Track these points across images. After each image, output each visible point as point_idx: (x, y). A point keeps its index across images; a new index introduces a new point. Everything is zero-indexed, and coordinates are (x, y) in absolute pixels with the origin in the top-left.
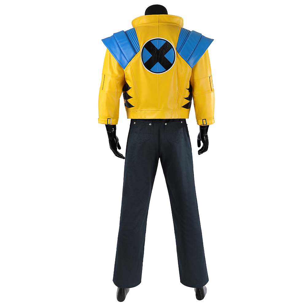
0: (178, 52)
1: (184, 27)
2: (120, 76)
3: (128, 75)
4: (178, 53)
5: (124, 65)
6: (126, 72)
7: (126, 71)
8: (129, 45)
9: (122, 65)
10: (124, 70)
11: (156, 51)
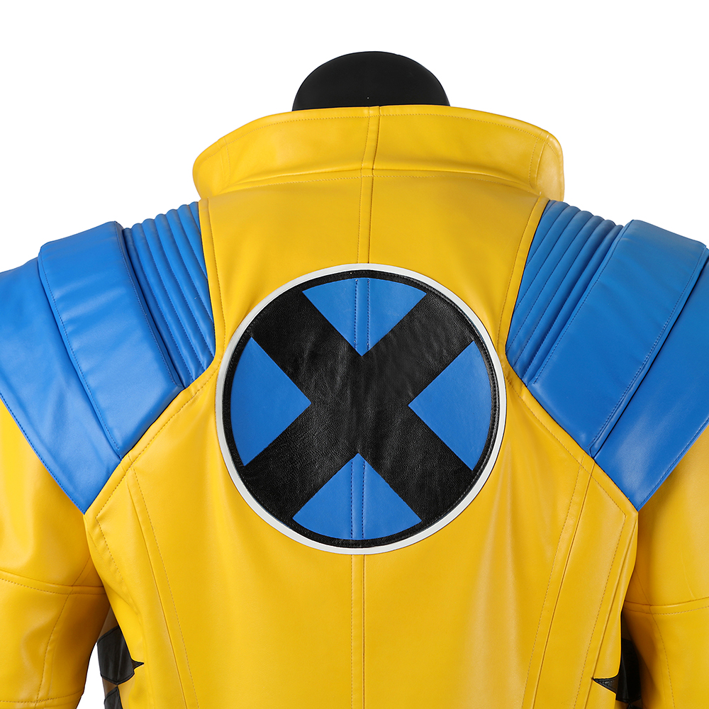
0: (523, 369)
1: (571, 199)
2: (58, 572)
3: (111, 560)
4: (517, 382)
5: (86, 477)
6: (102, 535)
7: (97, 522)
8: (130, 323)
9: (71, 478)
10: (88, 517)
11: (341, 369)
